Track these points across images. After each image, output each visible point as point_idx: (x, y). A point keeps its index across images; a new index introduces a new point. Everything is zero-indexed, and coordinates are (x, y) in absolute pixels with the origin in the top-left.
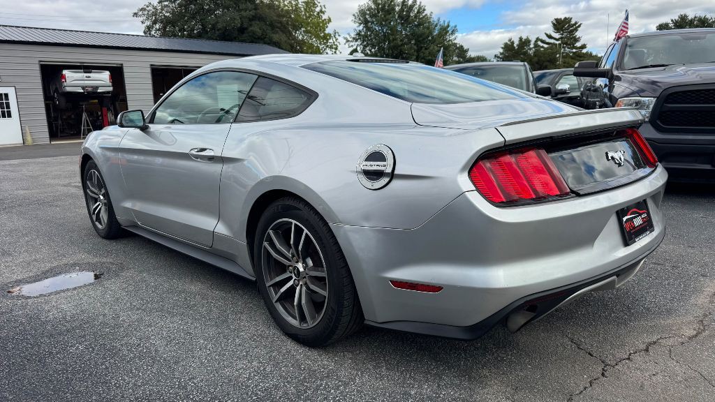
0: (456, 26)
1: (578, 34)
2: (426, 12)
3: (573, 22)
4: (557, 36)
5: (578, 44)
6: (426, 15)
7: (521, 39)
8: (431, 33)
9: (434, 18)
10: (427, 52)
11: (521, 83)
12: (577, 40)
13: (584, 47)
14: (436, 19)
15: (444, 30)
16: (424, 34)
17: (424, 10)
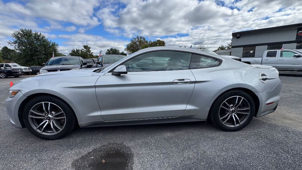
0: (58, 44)
1: (90, 50)
2: (45, 38)
3: (89, 47)
4: (85, 50)
5: (91, 52)
6: (45, 39)
7: (77, 50)
8: (49, 45)
9: (49, 40)
10: (49, 50)
11: (79, 62)
12: (90, 51)
13: (92, 53)
14: (50, 41)
15: (54, 45)
16: (46, 44)
17: (45, 37)
